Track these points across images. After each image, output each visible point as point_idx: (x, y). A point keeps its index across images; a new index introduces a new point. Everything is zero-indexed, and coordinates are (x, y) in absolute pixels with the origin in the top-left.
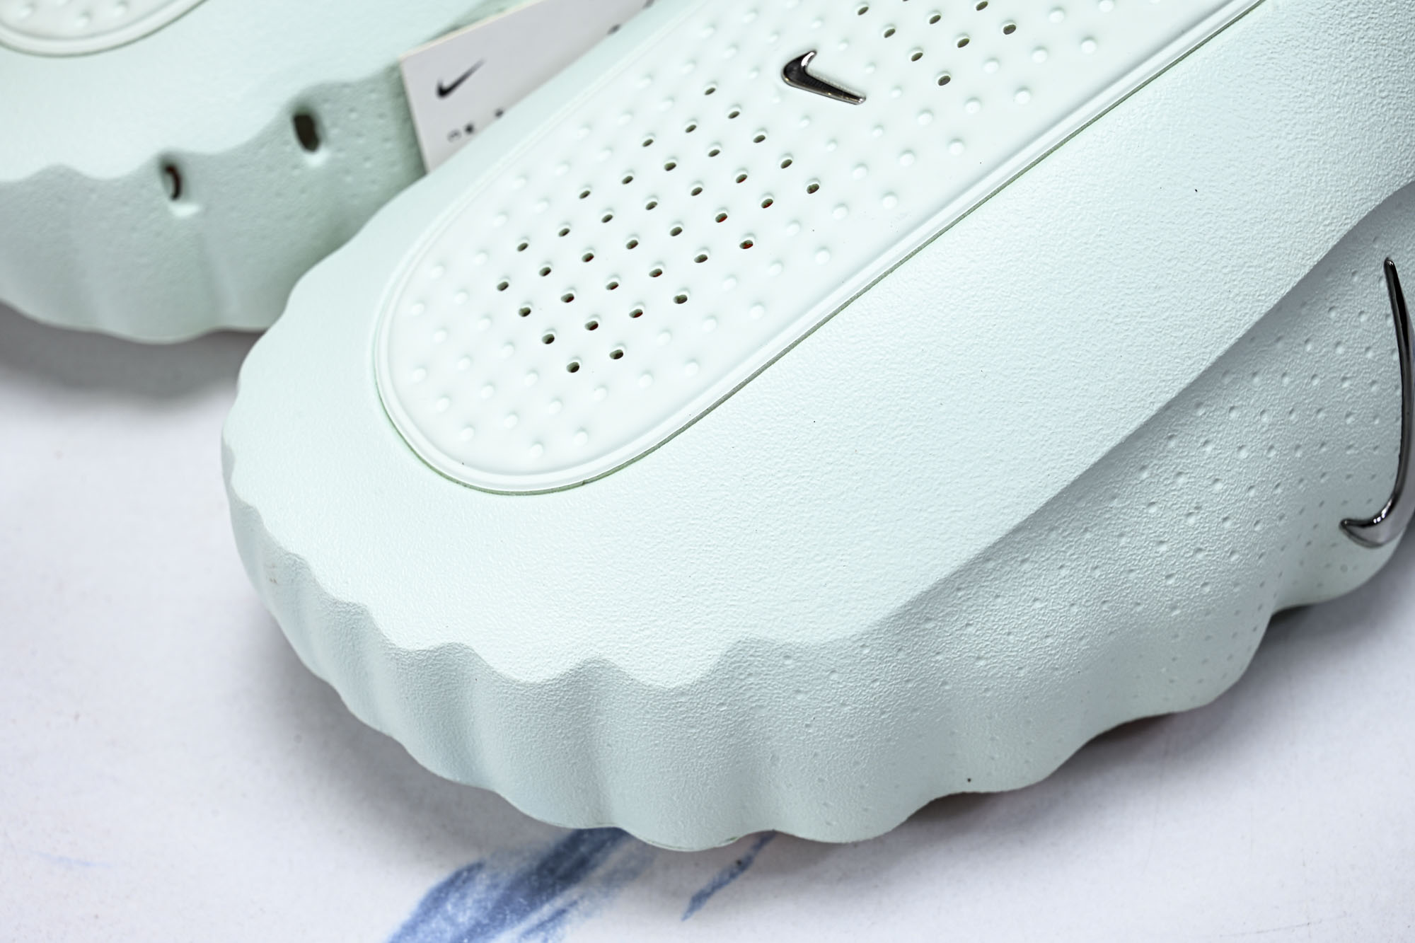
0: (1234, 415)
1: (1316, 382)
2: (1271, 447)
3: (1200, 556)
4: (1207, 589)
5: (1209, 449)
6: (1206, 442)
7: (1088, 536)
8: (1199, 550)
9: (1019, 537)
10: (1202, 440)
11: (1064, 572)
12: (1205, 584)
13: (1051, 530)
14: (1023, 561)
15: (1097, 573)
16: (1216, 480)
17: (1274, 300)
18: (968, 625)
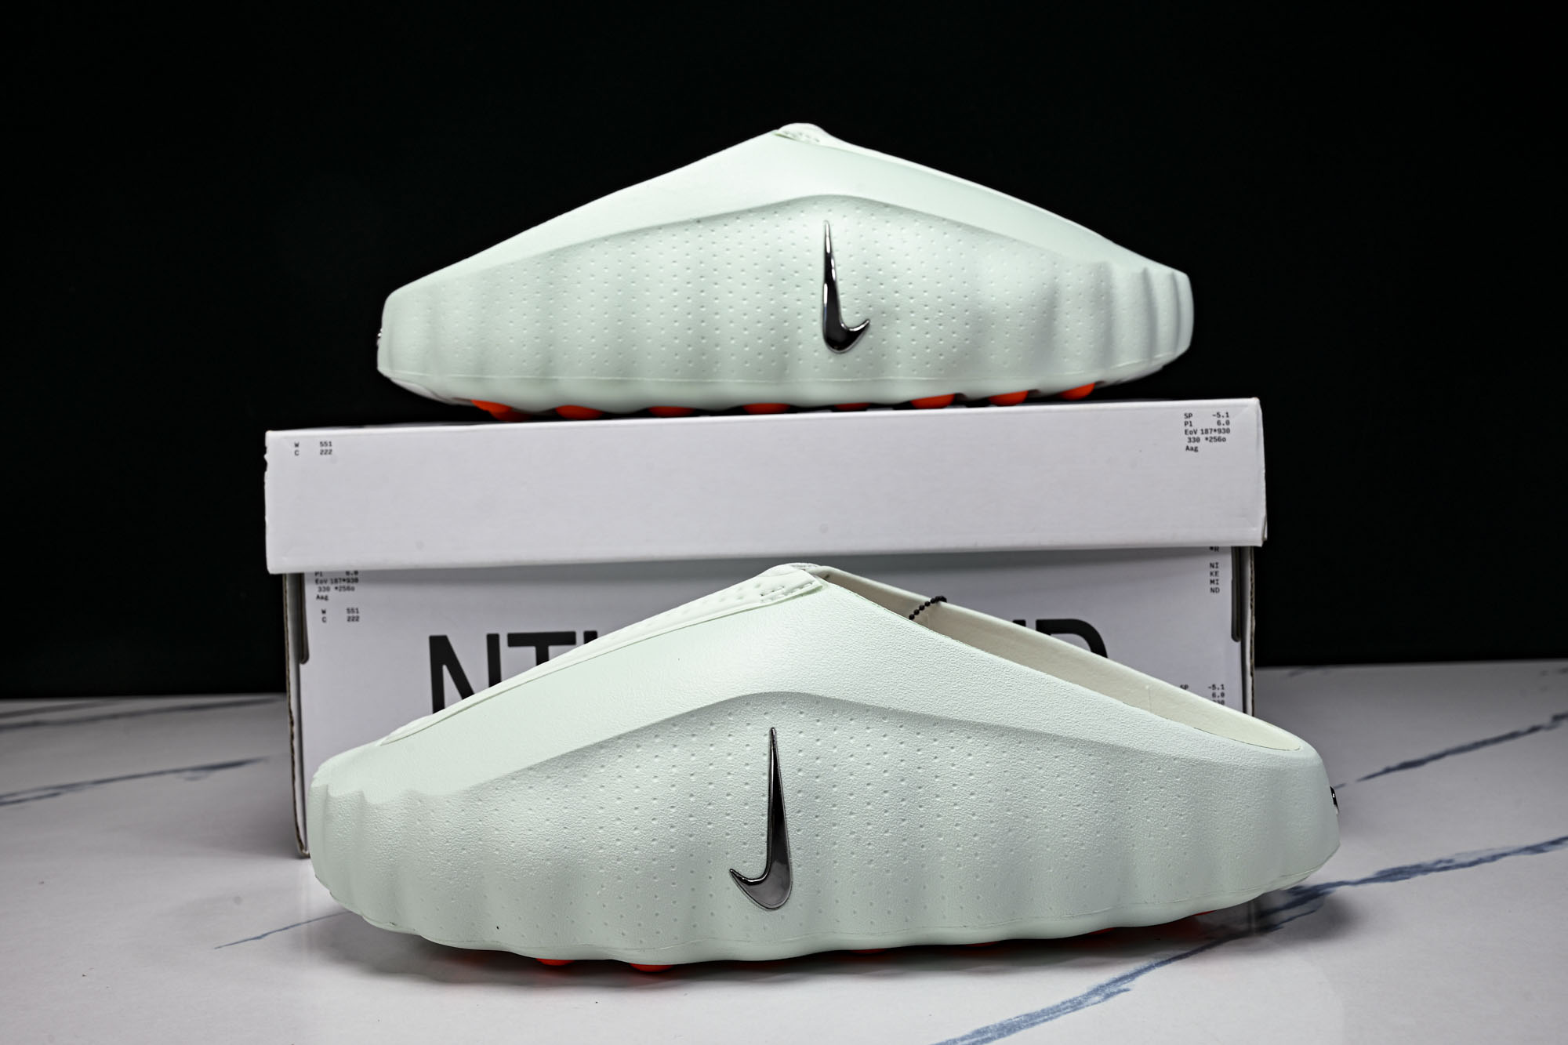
0: (657, 760)
1: (711, 768)
2: (673, 786)
3: (618, 823)
4: (619, 843)
5: (638, 770)
6: (637, 767)
7: (567, 790)
8: (619, 819)
9: (531, 773)
10: (636, 764)
11: (548, 802)
12: (618, 840)
13: (548, 777)
14: (531, 787)
15: (566, 811)
16: (637, 787)
17: (690, 709)
18: (496, 810)
